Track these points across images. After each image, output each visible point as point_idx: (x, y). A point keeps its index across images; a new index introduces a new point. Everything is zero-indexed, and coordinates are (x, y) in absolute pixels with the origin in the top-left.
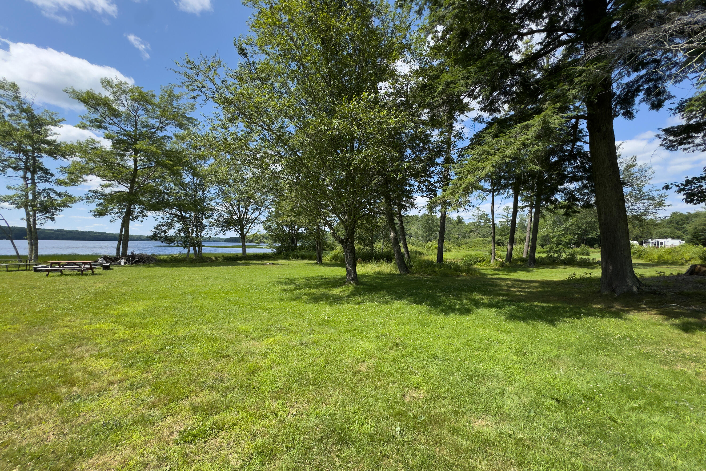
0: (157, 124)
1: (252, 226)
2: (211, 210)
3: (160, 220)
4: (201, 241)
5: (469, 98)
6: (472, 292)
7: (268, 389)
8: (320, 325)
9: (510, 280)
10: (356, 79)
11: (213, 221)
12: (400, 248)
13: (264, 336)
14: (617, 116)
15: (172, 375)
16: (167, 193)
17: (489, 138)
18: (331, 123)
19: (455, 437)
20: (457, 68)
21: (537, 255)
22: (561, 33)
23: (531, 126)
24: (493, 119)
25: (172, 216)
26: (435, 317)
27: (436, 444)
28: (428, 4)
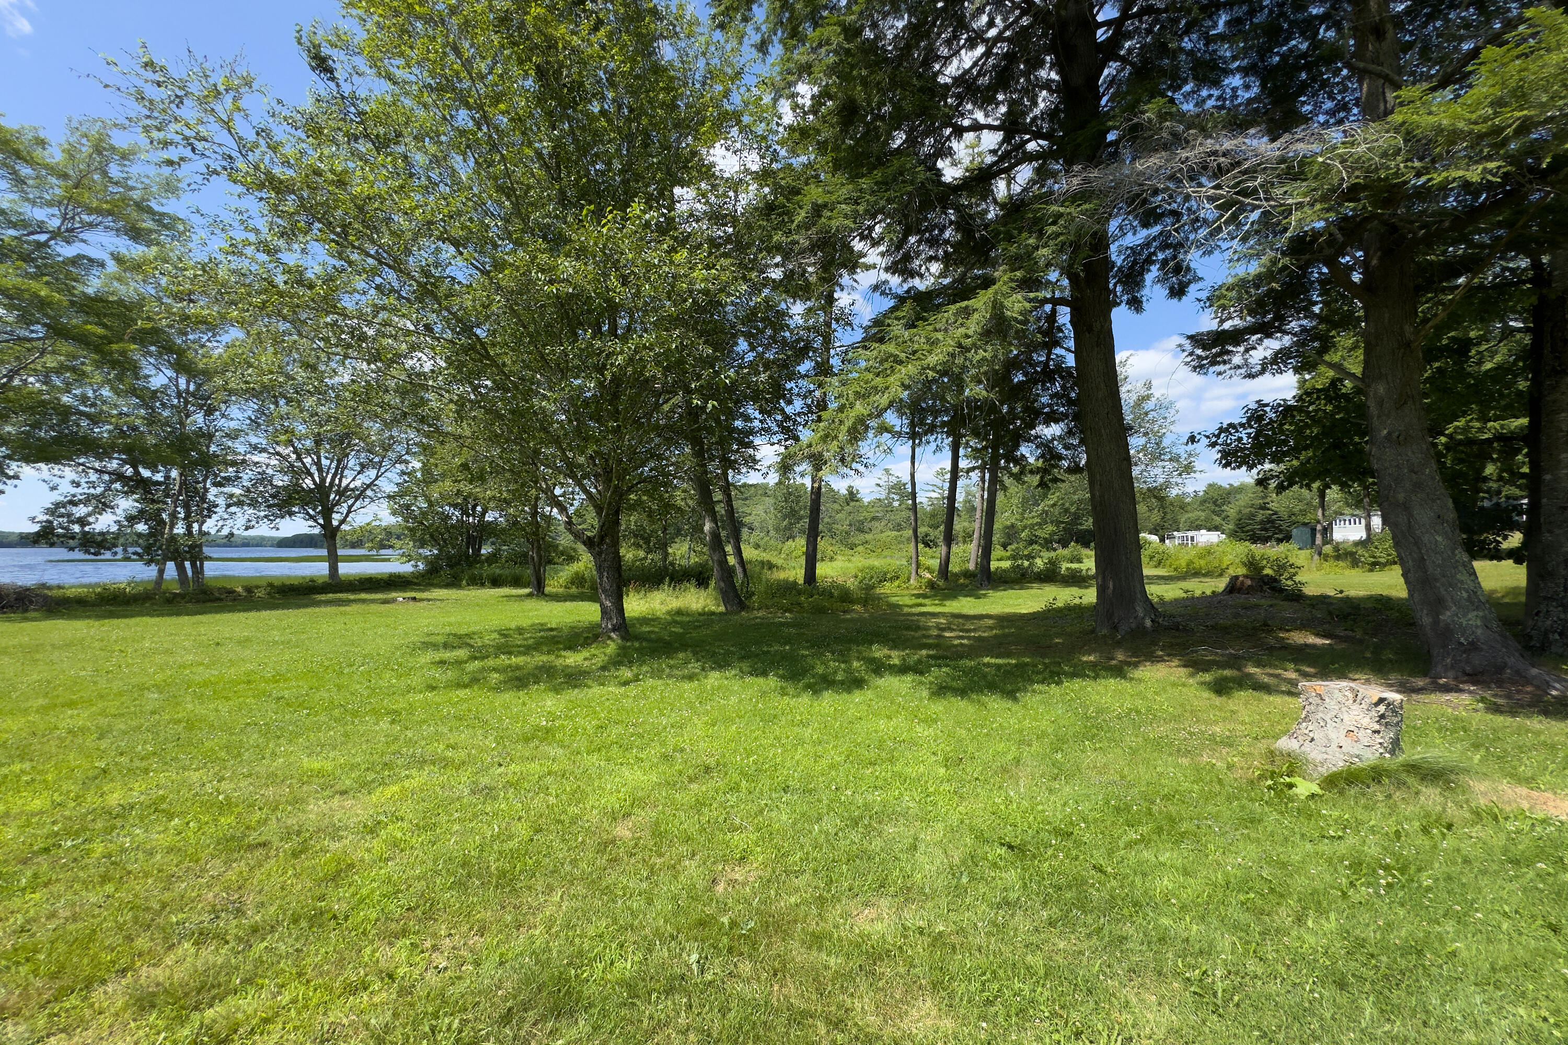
0: (55, 223)
1: (358, 504)
2: (234, 463)
3: (66, 489)
4: (200, 546)
5: (863, 243)
6: (871, 643)
7: (374, 915)
8: (527, 740)
9: (943, 615)
10: (622, 172)
11: (237, 491)
12: (725, 554)
13: (373, 781)
14: (1119, 304)
15: (75, 918)
16: (88, 416)
17: (897, 329)
18: (555, 268)
19: (815, 953)
20: (840, 178)
21: (994, 565)
22: (1028, 137)
23: (974, 310)
24: (908, 291)
25: (106, 477)
26: (793, 702)
27: (775, 975)
28: (779, 33)
